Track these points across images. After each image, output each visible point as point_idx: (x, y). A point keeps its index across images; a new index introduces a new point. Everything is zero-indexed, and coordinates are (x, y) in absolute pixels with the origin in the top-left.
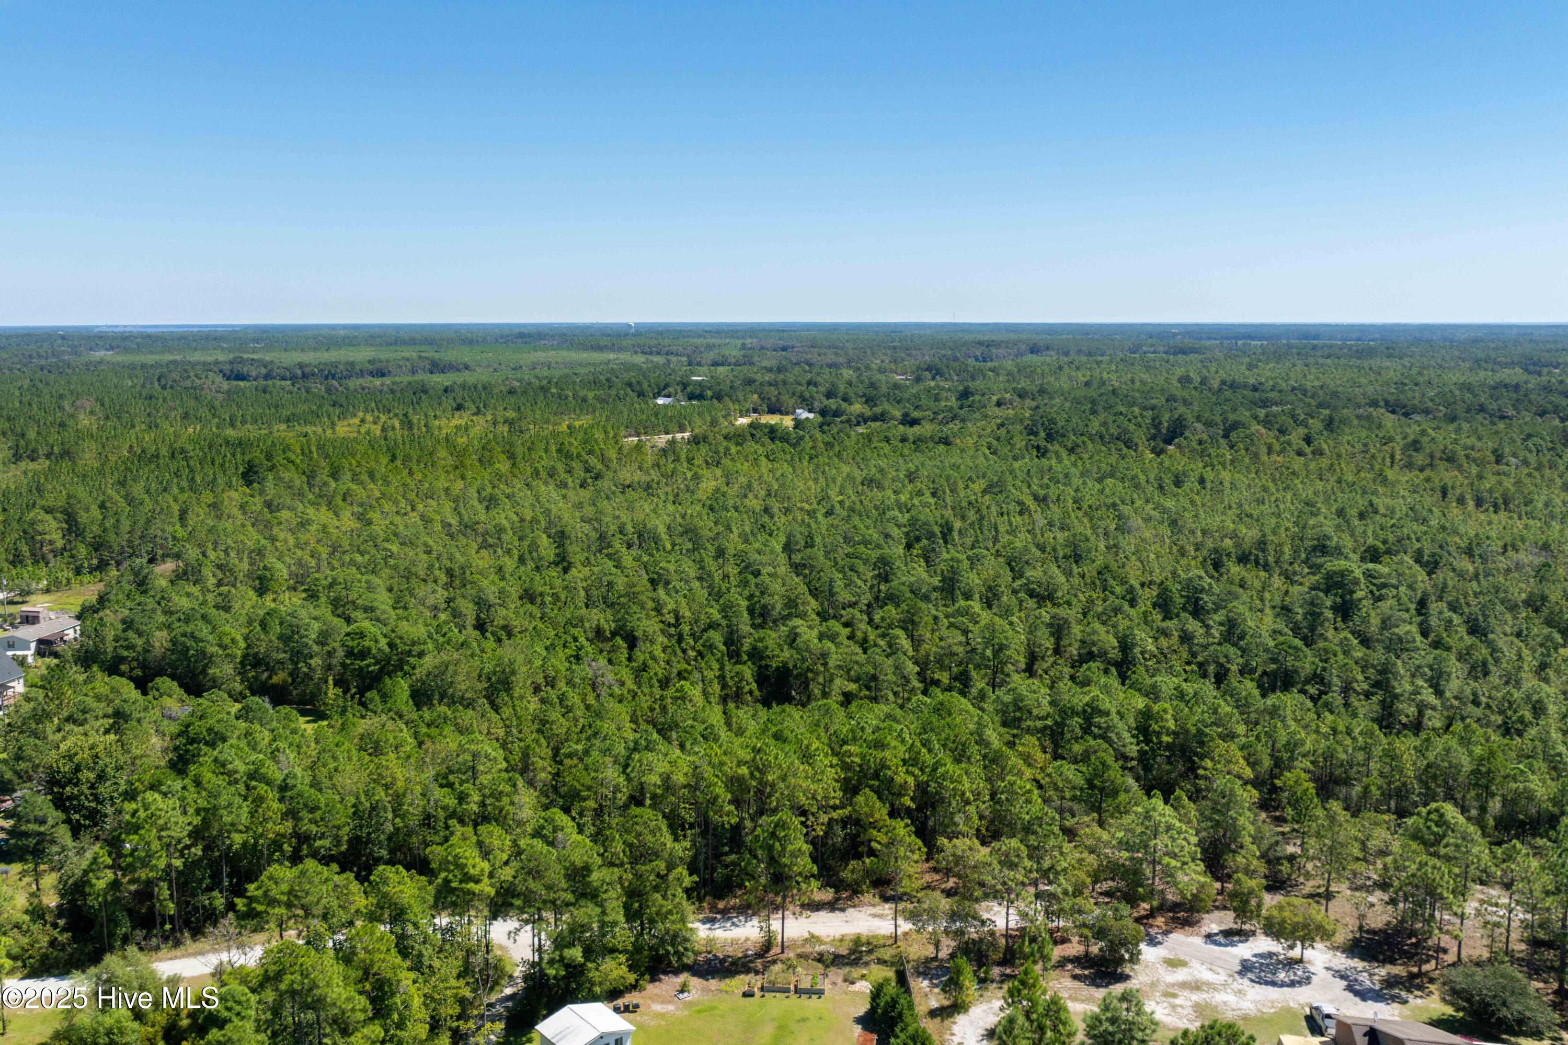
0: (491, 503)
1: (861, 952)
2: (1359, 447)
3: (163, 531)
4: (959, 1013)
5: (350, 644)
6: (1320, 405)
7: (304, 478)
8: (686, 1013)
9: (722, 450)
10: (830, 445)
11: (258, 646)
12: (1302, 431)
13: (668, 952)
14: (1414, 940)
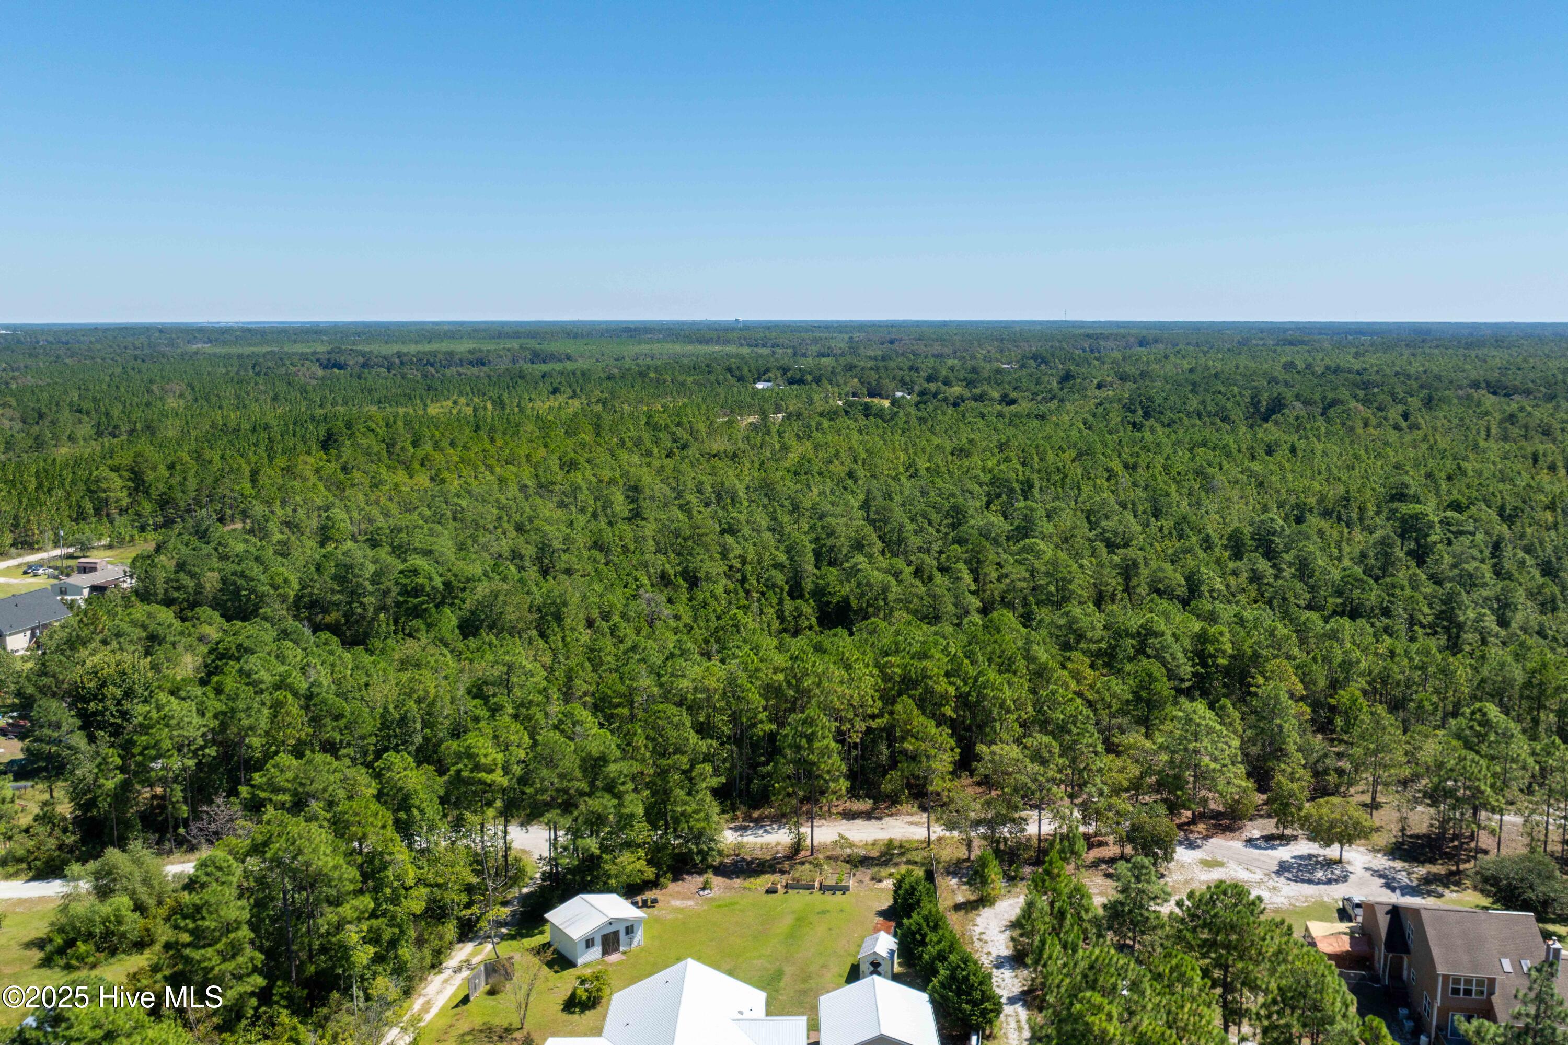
0: (570, 466)
1: (893, 855)
2: (1456, 421)
3: (232, 491)
4: (984, 907)
5: (404, 581)
6: (1422, 387)
7: (384, 445)
8: (705, 907)
9: (814, 424)
10: (922, 421)
11: (313, 587)
12: (1400, 408)
13: (690, 850)
14: (1456, 843)
